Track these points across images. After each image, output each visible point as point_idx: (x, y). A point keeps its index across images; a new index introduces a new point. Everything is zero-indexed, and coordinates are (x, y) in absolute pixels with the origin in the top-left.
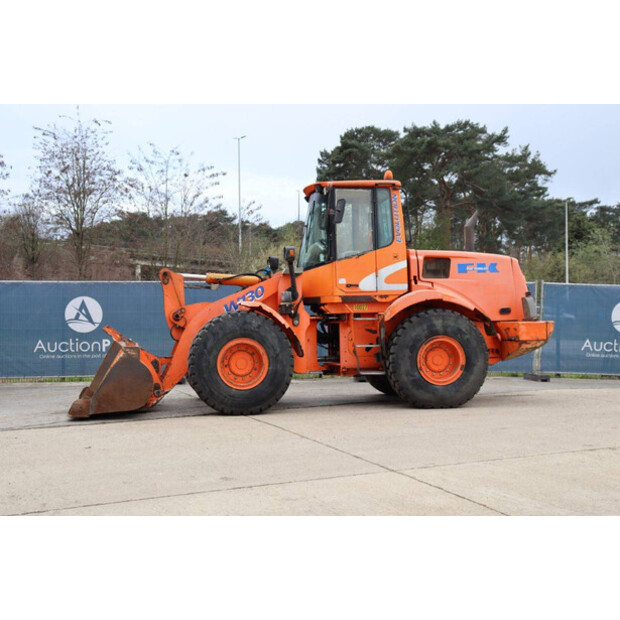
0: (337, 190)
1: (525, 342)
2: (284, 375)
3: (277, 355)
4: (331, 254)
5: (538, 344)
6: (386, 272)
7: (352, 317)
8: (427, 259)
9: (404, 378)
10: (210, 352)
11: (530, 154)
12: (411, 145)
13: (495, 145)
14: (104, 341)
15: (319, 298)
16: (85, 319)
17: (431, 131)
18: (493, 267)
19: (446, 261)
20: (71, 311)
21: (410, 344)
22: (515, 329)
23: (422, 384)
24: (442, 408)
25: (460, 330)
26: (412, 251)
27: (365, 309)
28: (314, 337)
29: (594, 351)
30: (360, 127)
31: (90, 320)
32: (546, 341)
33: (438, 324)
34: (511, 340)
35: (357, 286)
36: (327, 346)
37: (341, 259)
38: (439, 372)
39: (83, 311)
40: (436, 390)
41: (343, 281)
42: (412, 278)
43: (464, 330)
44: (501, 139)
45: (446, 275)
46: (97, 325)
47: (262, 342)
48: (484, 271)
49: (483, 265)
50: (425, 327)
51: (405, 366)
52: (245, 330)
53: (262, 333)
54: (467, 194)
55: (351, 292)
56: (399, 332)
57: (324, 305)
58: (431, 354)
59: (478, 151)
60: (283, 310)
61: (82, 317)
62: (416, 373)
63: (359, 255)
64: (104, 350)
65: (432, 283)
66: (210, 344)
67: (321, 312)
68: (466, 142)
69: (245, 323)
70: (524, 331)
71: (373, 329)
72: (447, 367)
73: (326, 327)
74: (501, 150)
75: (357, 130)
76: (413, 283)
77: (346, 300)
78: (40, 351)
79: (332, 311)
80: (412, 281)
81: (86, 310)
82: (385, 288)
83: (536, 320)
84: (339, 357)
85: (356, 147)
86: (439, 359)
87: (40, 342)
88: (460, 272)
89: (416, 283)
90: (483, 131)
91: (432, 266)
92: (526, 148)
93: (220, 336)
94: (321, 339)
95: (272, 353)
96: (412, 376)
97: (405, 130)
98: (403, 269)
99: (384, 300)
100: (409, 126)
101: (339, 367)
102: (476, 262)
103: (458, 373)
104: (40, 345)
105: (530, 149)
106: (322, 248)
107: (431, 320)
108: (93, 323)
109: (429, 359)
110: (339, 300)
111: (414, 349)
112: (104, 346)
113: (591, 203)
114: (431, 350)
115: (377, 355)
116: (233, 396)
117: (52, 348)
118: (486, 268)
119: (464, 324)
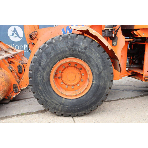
2: (105, 88)
3: (100, 73)
10: (44, 69)
14: (25, 45)
16: (16, 36)
20: (10, 32)
31: (18, 36)
39: (15, 32)
46: (21, 38)
47: (88, 61)
52: (73, 50)
53: (88, 54)
57: (136, 30)
60: (106, 33)
61: (15, 35)
64: (25, 49)
66: (43, 63)
67: (134, 36)
69: (74, 45)
81: (16, 32)
93: (52, 55)
95: (96, 71)
101: (142, 75)
108: (20, 38)
112: (25, 47)
116: (63, 104)
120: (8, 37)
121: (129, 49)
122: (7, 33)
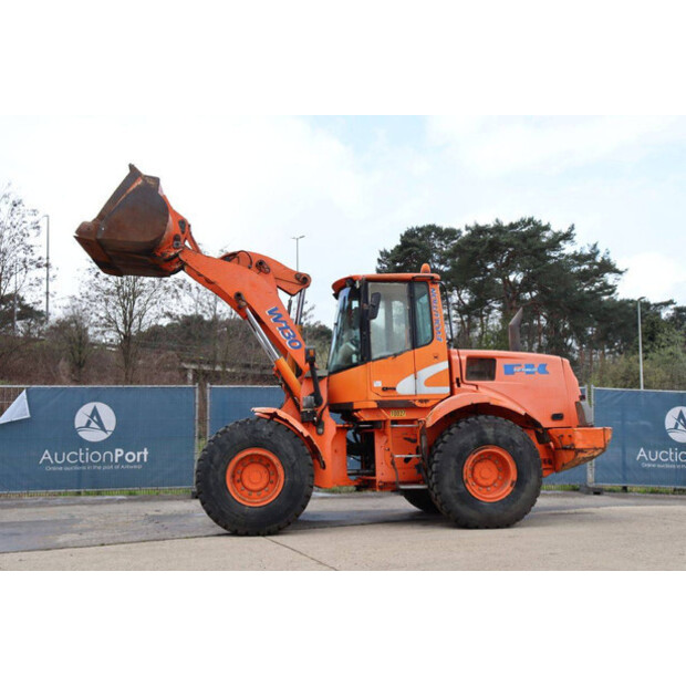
0: (370, 284)
1: (582, 451)
4: (365, 355)
5: (596, 453)
6: (426, 373)
7: (389, 425)
8: (471, 359)
9: (448, 491)
11: (598, 252)
12: (473, 244)
13: (561, 243)
15: (351, 404)
16: (97, 426)
17: (494, 228)
18: (543, 368)
19: (492, 361)
20: (81, 418)
21: (457, 452)
22: (570, 436)
23: (468, 499)
24: (487, 528)
25: (513, 441)
26: (453, 350)
27: (403, 415)
28: (342, 447)
29: (650, 461)
30: (420, 226)
31: (102, 428)
32: (604, 450)
33: (489, 431)
34: (566, 449)
35: (395, 389)
36: (359, 458)
37: (377, 359)
38: (487, 487)
39: (95, 418)
40: (484, 507)
41: (378, 384)
42: (455, 380)
43: (517, 441)
44: (567, 237)
45: (492, 376)
46: (110, 433)
48: (534, 373)
49: (533, 366)
50: (474, 434)
51: (449, 477)
54: (534, 294)
55: (388, 396)
56: (445, 438)
58: (479, 466)
59: (543, 250)
60: (305, 417)
61: (93, 425)
62: (461, 487)
63: (395, 355)
65: (477, 386)
67: (356, 421)
68: (530, 241)
70: (580, 439)
71: (412, 437)
72: (495, 482)
73: (358, 436)
74: (568, 249)
75: (418, 229)
76: (456, 386)
77: (384, 405)
78: (47, 462)
79: (366, 417)
80: (454, 384)
81: (98, 417)
82: (426, 391)
83: (592, 426)
84: (374, 469)
85: (417, 246)
86: (487, 472)
87: (47, 452)
88: (506, 373)
89: (459, 385)
90: (547, 228)
91: (476, 368)
92: (595, 245)
94: (351, 449)
96: (457, 488)
97: (467, 228)
98: (444, 371)
99: (424, 405)
100: (472, 225)
101: (375, 481)
102: (523, 363)
103: (507, 490)
104: (47, 455)
105: (598, 247)
106: (354, 348)
107: (481, 428)
108: (106, 431)
109: (477, 470)
110: (375, 405)
111: (461, 459)
113: (667, 304)
114: (479, 461)
115: (418, 467)
117: (60, 458)
118: (535, 369)
119: (517, 434)
120: (75, 431)
121: (353, 441)
122: (73, 421)
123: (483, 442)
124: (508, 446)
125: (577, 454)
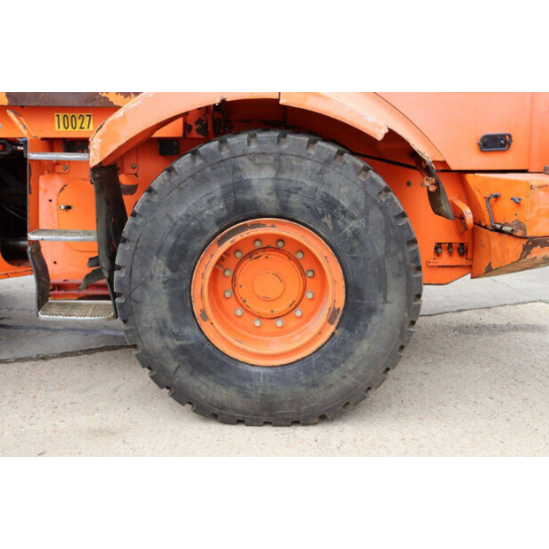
21: (171, 240)
22: (516, 200)
25: (331, 204)
27: (85, 127)
33: (260, 181)
34: (500, 231)
40: (248, 377)
43: (345, 203)
50: (216, 188)
62: (188, 331)
96: (177, 336)
107: (236, 169)
111: (182, 258)
114: (249, 255)
123: (242, 211)
124: (319, 217)
125: (527, 249)
